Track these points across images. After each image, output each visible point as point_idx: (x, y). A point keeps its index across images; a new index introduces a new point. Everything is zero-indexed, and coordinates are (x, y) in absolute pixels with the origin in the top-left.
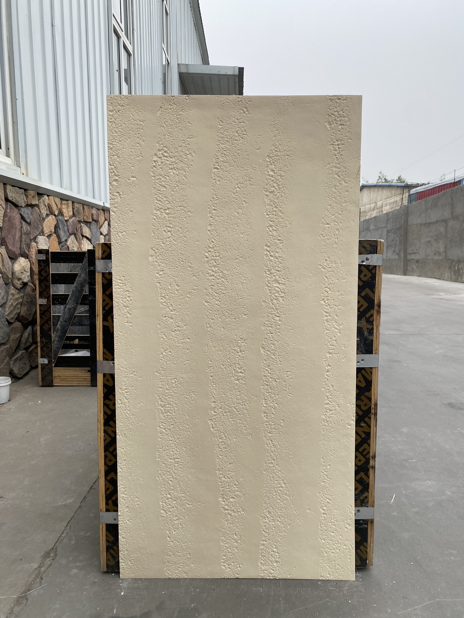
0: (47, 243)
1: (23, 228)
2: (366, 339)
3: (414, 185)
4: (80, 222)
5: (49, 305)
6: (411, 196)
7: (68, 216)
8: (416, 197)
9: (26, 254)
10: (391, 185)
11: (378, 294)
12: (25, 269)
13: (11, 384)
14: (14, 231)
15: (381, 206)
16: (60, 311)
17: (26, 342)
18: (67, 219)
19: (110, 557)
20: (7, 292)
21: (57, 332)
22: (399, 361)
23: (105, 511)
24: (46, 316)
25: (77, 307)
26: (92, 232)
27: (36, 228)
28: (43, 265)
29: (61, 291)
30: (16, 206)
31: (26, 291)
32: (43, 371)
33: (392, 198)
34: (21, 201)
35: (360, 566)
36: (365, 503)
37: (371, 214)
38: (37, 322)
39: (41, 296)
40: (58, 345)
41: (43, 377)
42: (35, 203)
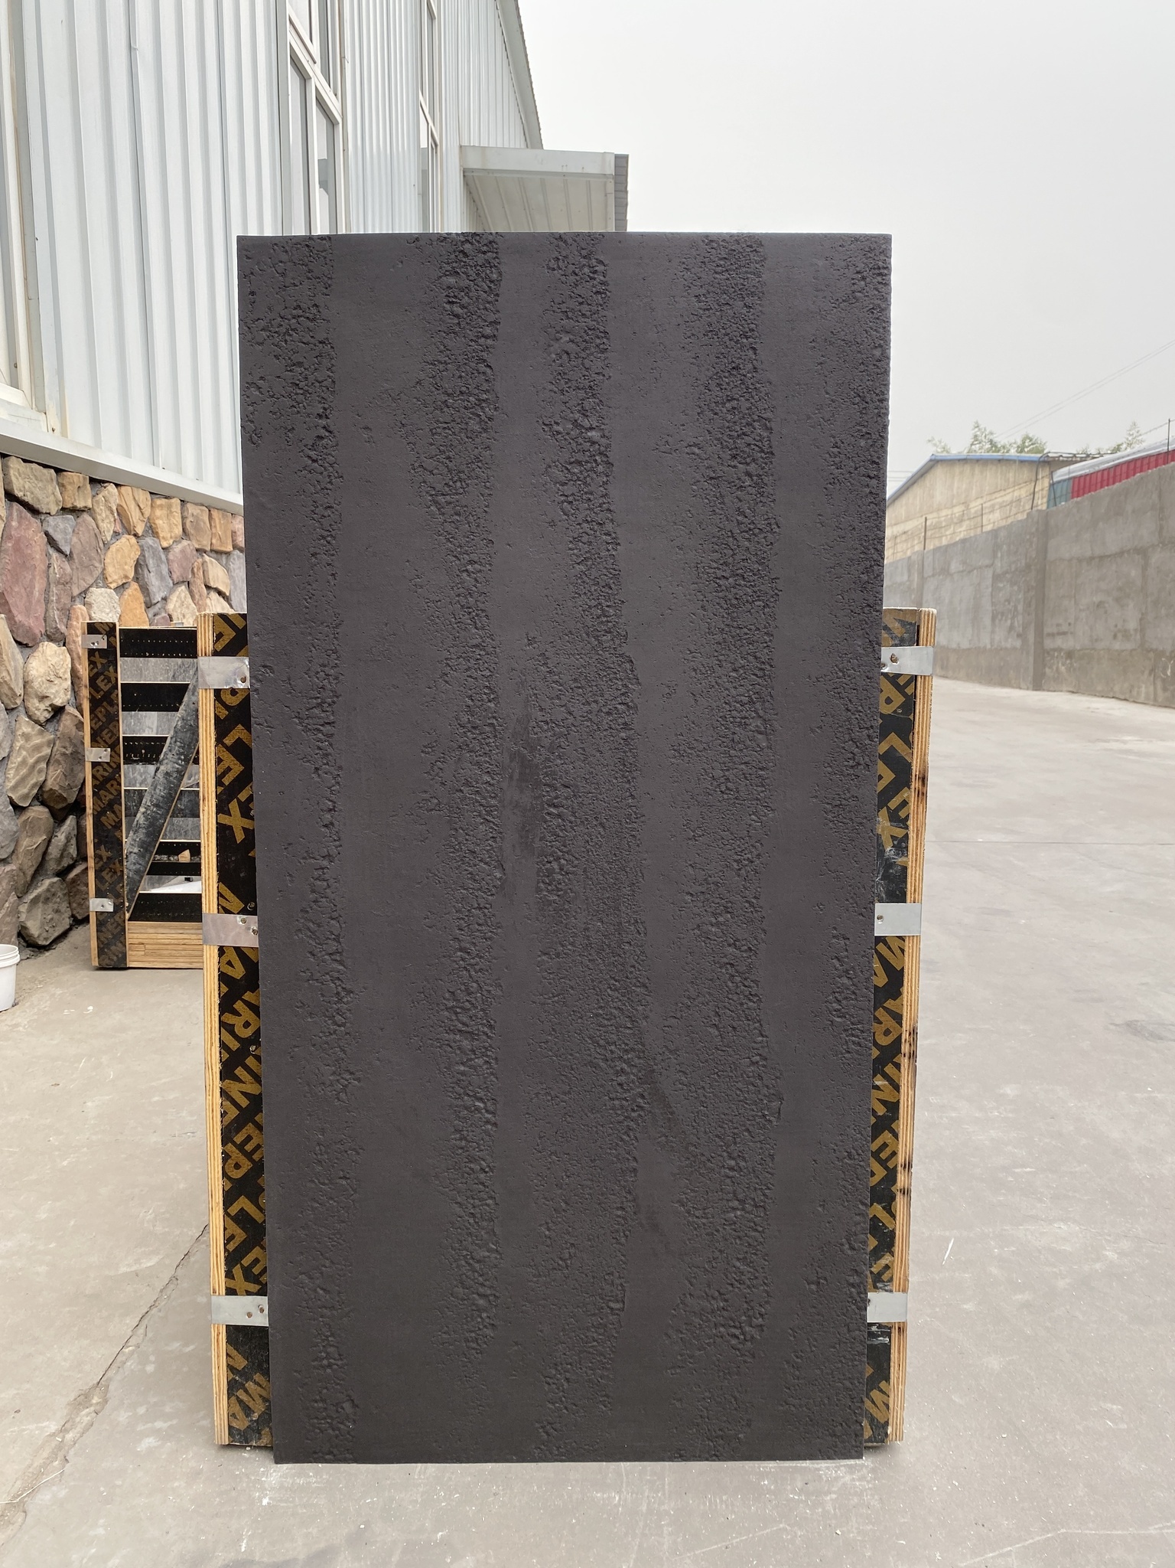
0: (115, 605)
1: (52, 567)
2: (889, 864)
3: (1065, 459)
4: (200, 551)
5: (115, 762)
6: (1055, 486)
7: (171, 537)
8: (1070, 490)
9: (62, 633)
10: (1005, 458)
11: (921, 749)
12: (58, 671)
13: (20, 963)
14: (31, 577)
15: (980, 513)
16: (145, 780)
17: (62, 856)
18: (167, 545)
19: (237, 1408)
20: (11, 731)
21: (136, 832)
22: (1006, 913)
23: (224, 1293)
24: (107, 790)
25: (186, 768)
26: (233, 577)
27: (87, 567)
28: (102, 662)
29: (149, 727)
30: (34, 511)
31: (60, 729)
32: (102, 931)
33: (1008, 491)
34: (46, 500)
36: (884, 1282)
37: (954, 533)
38: (85, 808)
39: (97, 742)
40: (139, 866)
41: (102, 946)
42: (84, 505)
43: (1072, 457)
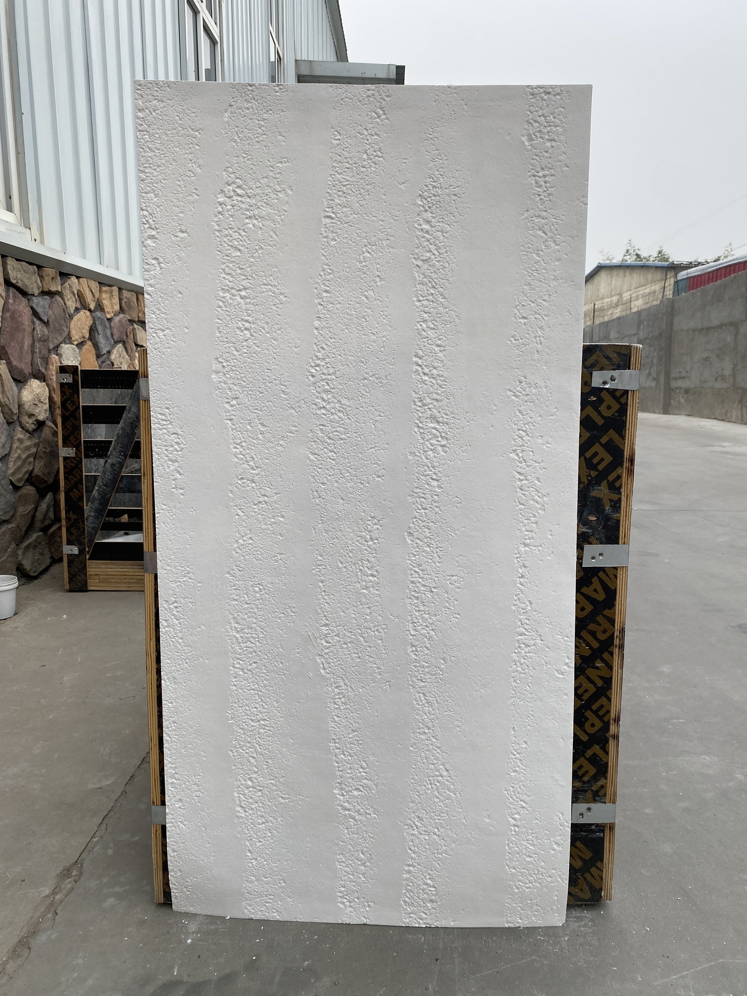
0: (77, 355)
1: (36, 330)
2: (607, 518)
3: (685, 265)
4: (131, 321)
5: (78, 457)
6: (678, 282)
7: (113, 312)
8: (688, 285)
9: (42, 373)
10: (646, 264)
11: (631, 440)
12: (40, 398)
13: (19, 587)
14: (22, 336)
15: (629, 300)
16: (98, 469)
17: (44, 518)
18: (110, 317)
20: (11, 437)
21: (92, 502)
23: (160, 804)
24: (74, 475)
25: (125, 461)
27: (59, 330)
28: (69, 392)
29: (100, 435)
30: (24, 293)
31: (42, 436)
32: (71, 567)
33: (647, 286)
34: (31, 286)
35: (589, 900)
36: (600, 796)
37: (612, 314)
38: (60, 487)
39: (66, 444)
40: (94, 525)
41: (71, 576)
42: (56, 290)
43: (689, 264)
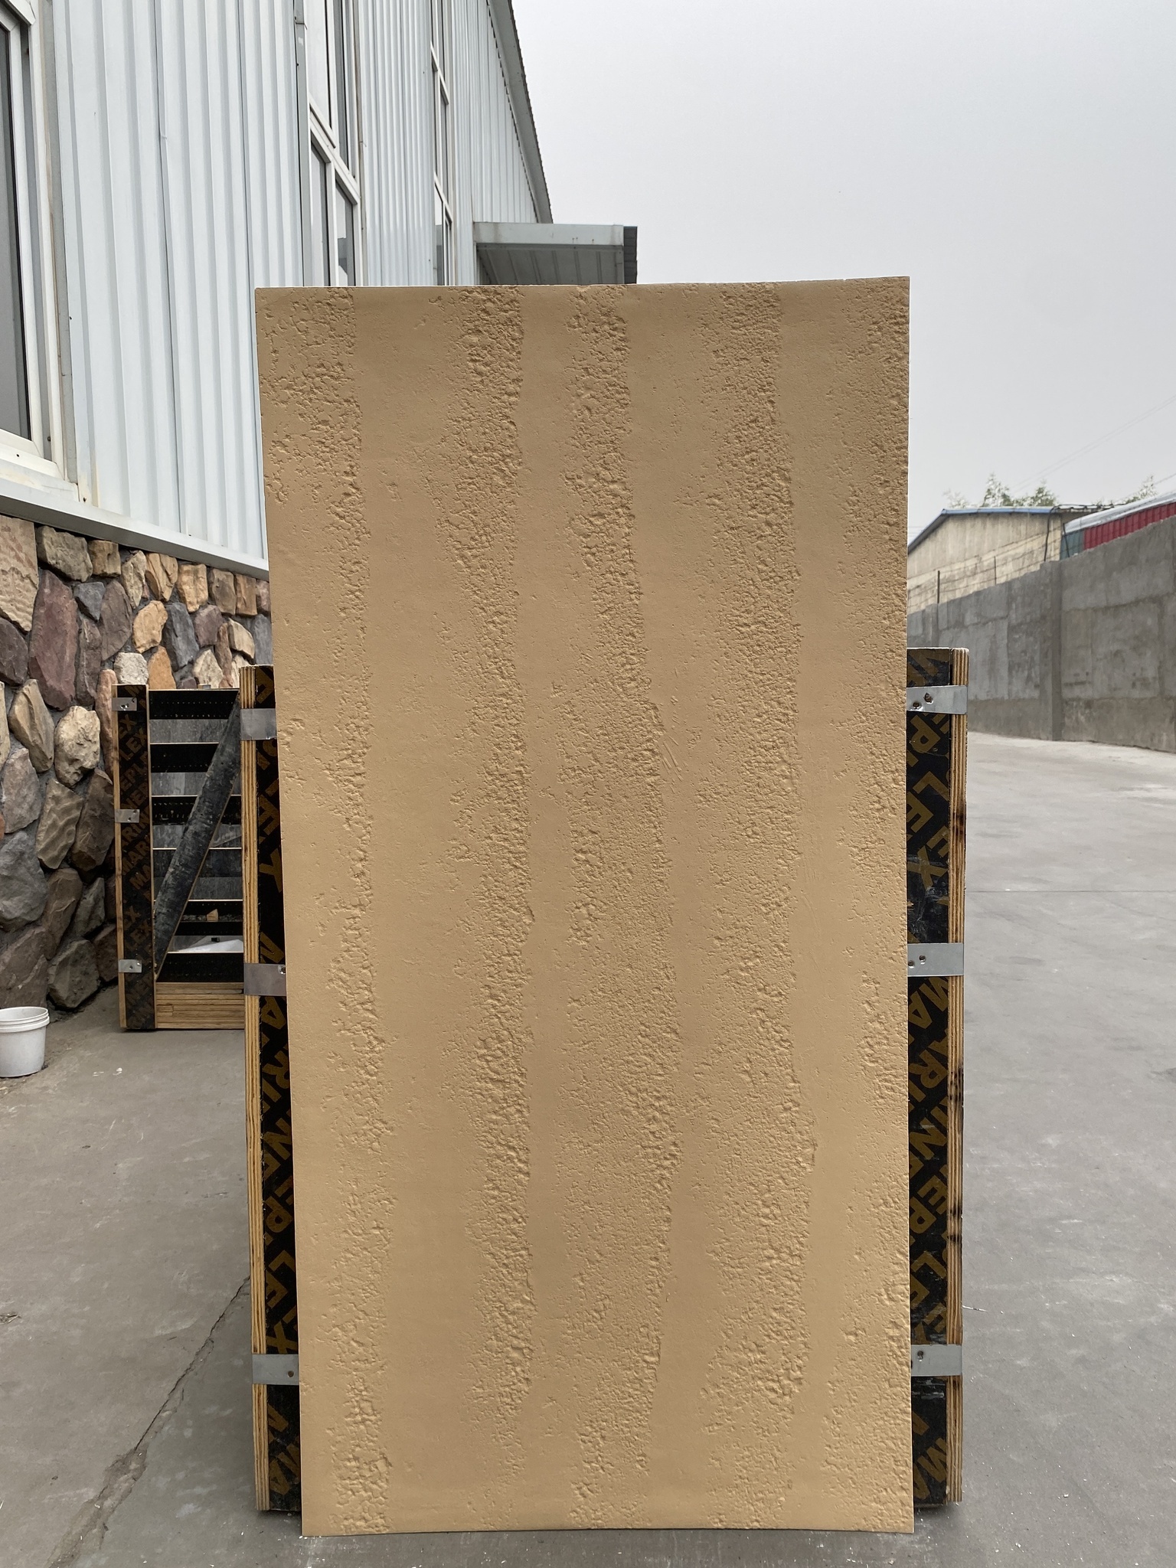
0: (143, 669)
1: (83, 633)
2: (930, 904)
3: (1076, 511)
4: (226, 616)
5: (144, 823)
6: (1068, 537)
7: (198, 602)
8: (1082, 541)
9: (92, 697)
10: (1016, 511)
11: (958, 787)
12: (87, 735)
13: (52, 1026)
14: (62, 642)
15: (993, 566)
16: (173, 840)
17: (90, 918)
18: (194, 610)
19: (279, 1473)
20: (42, 794)
21: (164, 892)
22: (1039, 962)
23: (265, 1352)
24: (137, 852)
25: (215, 828)
26: (257, 640)
27: (116, 632)
28: (131, 724)
29: (177, 789)
30: (66, 579)
31: (90, 791)
32: (130, 993)
33: (1020, 543)
34: (77, 568)
35: (927, 1501)
36: (937, 1333)
37: (967, 586)
38: (115, 868)
39: (127, 803)
40: (166, 927)
41: (130, 1008)
42: (114, 572)
43: (1083, 509)
